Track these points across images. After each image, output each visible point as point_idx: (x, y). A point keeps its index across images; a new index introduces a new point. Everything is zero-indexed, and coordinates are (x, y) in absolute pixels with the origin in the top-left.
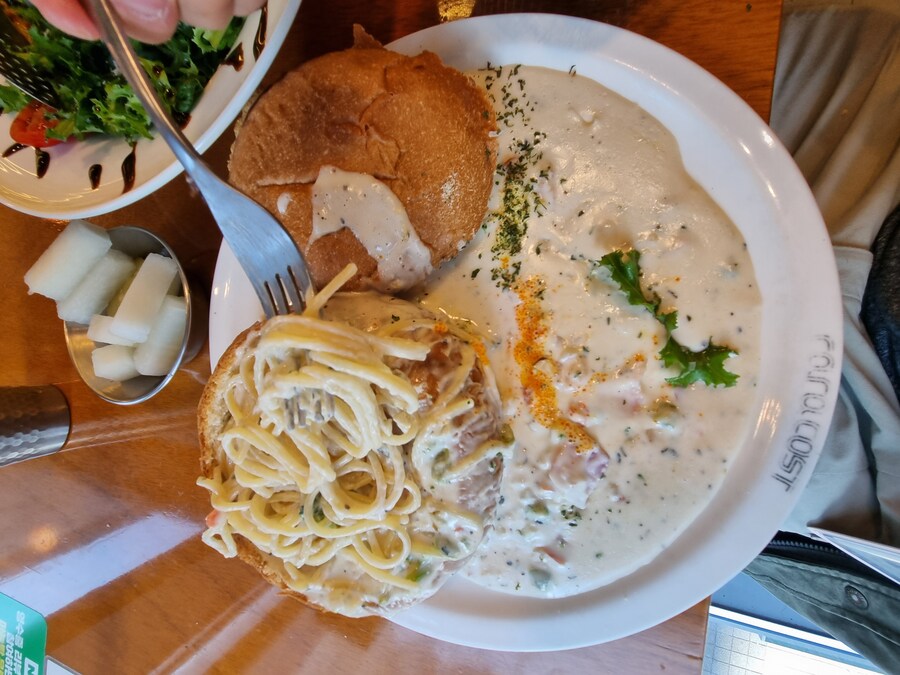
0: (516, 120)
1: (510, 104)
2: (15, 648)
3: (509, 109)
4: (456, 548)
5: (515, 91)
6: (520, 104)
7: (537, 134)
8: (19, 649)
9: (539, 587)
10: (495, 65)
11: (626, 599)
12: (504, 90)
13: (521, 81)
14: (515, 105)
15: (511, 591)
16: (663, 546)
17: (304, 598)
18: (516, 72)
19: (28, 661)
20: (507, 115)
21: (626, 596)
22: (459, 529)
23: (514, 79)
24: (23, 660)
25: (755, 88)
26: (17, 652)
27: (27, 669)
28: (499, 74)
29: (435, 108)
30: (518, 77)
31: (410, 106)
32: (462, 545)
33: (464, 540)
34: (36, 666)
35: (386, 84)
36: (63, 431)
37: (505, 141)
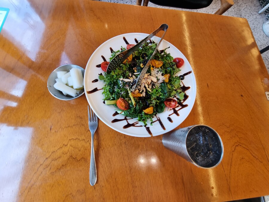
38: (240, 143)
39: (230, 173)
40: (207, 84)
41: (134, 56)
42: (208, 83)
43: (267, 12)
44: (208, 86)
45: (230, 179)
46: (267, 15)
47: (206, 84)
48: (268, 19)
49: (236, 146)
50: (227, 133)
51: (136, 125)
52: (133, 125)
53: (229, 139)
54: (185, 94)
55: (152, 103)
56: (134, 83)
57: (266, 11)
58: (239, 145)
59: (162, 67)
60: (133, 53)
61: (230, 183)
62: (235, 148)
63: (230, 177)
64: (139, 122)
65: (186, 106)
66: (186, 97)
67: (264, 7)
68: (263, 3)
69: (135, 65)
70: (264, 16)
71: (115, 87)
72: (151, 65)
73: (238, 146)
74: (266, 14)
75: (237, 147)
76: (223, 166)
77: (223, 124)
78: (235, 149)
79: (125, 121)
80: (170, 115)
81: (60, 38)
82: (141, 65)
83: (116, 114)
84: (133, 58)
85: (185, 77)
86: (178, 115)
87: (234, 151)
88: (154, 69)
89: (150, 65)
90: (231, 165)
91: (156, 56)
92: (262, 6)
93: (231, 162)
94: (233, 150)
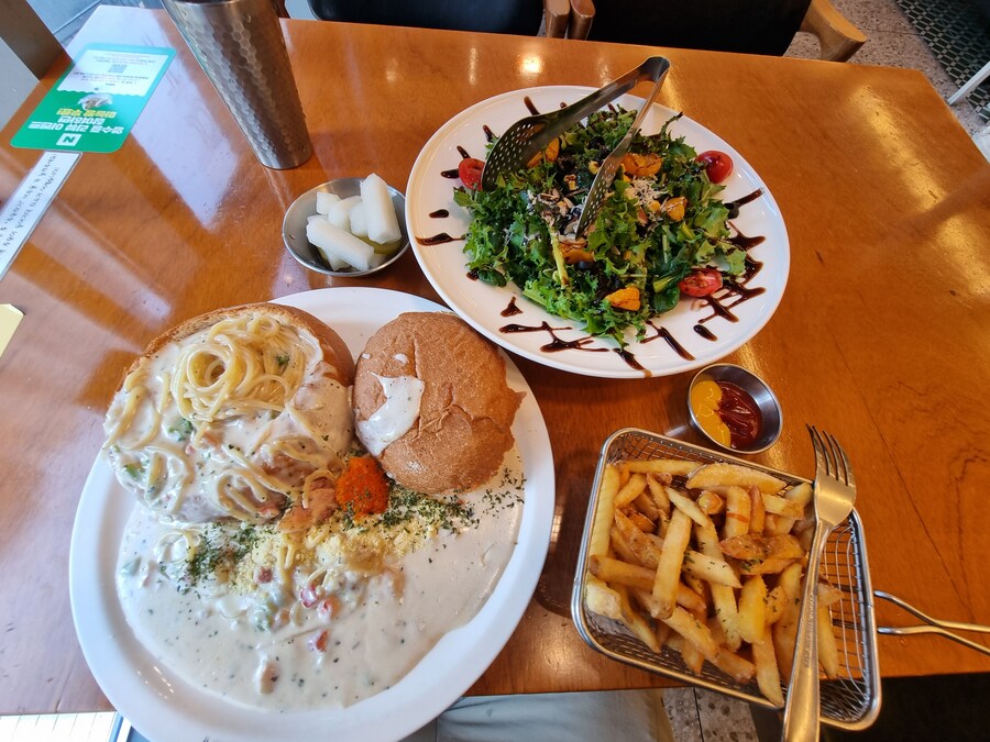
0: (487, 504)
1: (498, 499)
2: (91, 126)
3: (494, 498)
4: (153, 498)
5: (506, 501)
6: (498, 507)
7: (478, 521)
8: (89, 129)
9: (125, 567)
10: (525, 485)
11: (111, 637)
12: (508, 492)
13: (513, 505)
14: (497, 502)
15: (123, 544)
16: (160, 658)
17: (119, 390)
18: (519, 500)
19: (78, 137)
20: (491, 497)
21: (114, 636)
22: (168, 498)
23: (514, 500)
24: (79, 133)
25: (512, 680)
26: (87, 127)
27: (71, 136)
28: (519, 488)
29: (464, 453)
30: (516, 502)
31: (465, 436)
32: (157, 500)
33: (160, 502)
34: (73, 144)
35: (478, 419)
36: (276, 165)
37: (473, 498)
38: (979, 451)
39: (962, 558)
40: (818, 254)
41: (564, 145)
42: (819, 250)
43: (978, 100)
44: (820, 259)
45: (965, 581)
46: (978, 109)
47: (814, 252)
48: (985, 121)
49: (967, 461)
50: (923, 413)
51: (582, 347)
52: (574, 345)
53: (931, 434)
54: (748, 257)
55: (634, 278)
56: (573, 217)
57: (972, 97)
58: (976, 457)
59: (664, 176)
60: (561, 137)
61: (969, 597)
62: (965, 467)
63: (964, 575)
64: (592, 339)
65: (759, 291)
66: (753, 268)
67: (963, 84)
68: (959, 74)
69: (569, 168)
70: (971, 112)
71: (505, 230)
72: (624, 171)
73: (973, 461)
74: (975, 106)
75: (970, 465)
76: (927, 532)
77: (900, 383)
78: (963, 472)
79: (546, 333)
80: (701, 321)
81: (321, 120)
82: (592, 164)
83: (512, 309)
84: (560, 149)
85: (743, 209)
86: (732, 318)
87: (962, 478)
88: (634, 181)
89: (620, 168)
90: (960, 531)
91: (636, 145)
92: (958, 82)
93: (959, 518)
94: (958, 475)
